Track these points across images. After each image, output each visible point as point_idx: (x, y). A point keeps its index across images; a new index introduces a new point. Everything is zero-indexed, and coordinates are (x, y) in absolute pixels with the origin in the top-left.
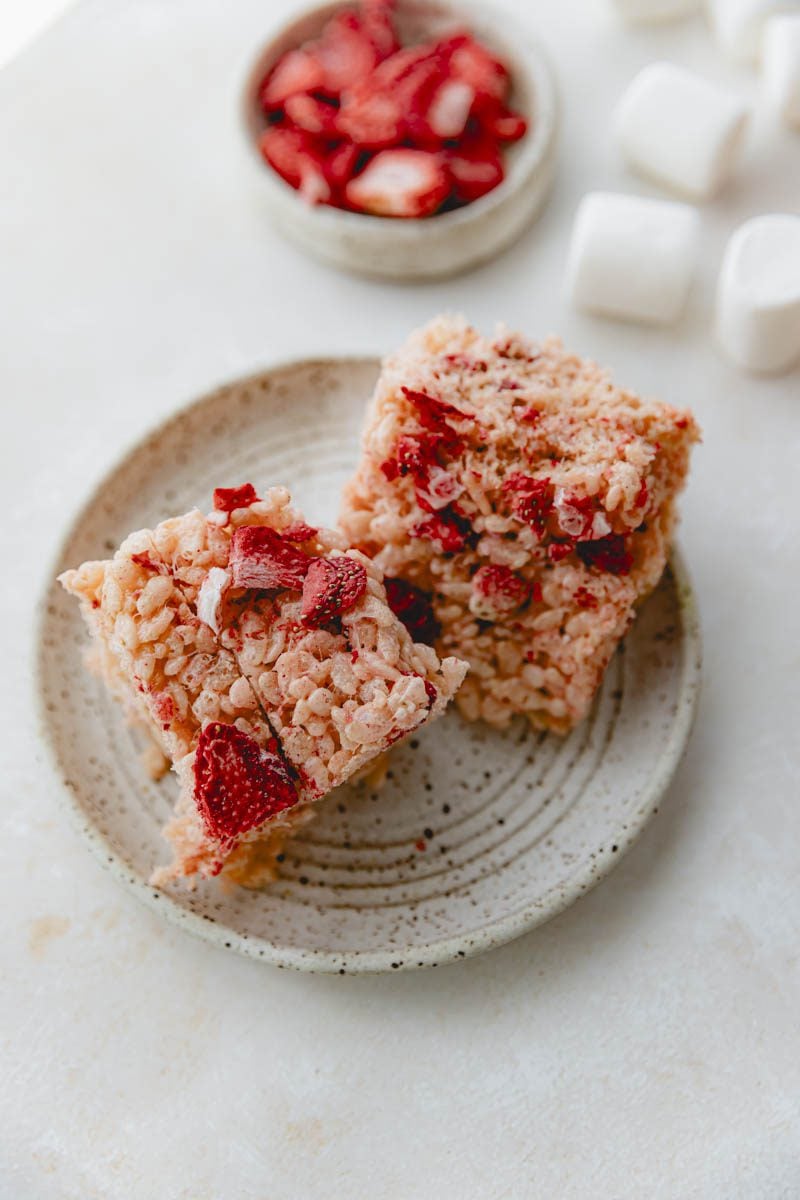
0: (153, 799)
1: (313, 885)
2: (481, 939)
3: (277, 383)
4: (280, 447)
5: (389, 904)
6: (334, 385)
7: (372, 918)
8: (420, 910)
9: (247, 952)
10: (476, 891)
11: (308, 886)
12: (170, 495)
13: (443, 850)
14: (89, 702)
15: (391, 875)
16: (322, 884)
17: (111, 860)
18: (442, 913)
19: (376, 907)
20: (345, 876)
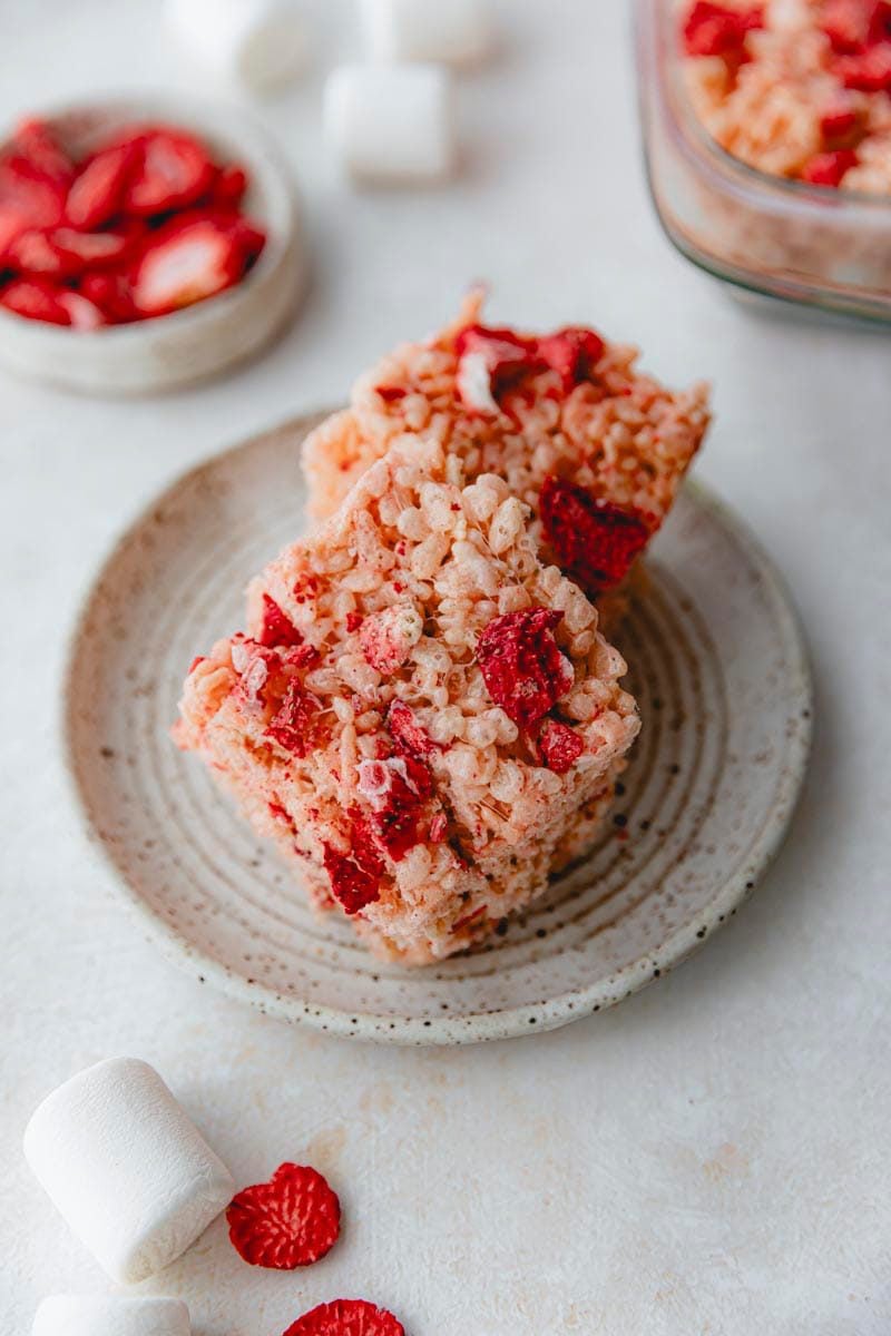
0: (335, 957)
1: (553, 931)
2: (756, 860)
3: (170, 510)
4: (205, 576)
5: (635, 903)
6: (224, 488)
7: (632, 924)
8: (668, 887)
9: (555, 1014)
10: (705, 839)
11: (549, 935)
12: (131, 675)
13: (645, 825)
14: (198, 908)
15: (616, 877)
16: (560, 926)
17: (354, 1021)
18: (689, 877)
19: (627, 912)
20: (576, 906)
